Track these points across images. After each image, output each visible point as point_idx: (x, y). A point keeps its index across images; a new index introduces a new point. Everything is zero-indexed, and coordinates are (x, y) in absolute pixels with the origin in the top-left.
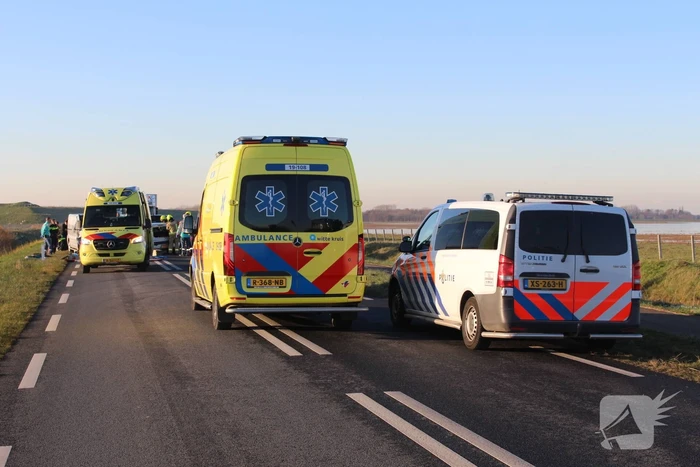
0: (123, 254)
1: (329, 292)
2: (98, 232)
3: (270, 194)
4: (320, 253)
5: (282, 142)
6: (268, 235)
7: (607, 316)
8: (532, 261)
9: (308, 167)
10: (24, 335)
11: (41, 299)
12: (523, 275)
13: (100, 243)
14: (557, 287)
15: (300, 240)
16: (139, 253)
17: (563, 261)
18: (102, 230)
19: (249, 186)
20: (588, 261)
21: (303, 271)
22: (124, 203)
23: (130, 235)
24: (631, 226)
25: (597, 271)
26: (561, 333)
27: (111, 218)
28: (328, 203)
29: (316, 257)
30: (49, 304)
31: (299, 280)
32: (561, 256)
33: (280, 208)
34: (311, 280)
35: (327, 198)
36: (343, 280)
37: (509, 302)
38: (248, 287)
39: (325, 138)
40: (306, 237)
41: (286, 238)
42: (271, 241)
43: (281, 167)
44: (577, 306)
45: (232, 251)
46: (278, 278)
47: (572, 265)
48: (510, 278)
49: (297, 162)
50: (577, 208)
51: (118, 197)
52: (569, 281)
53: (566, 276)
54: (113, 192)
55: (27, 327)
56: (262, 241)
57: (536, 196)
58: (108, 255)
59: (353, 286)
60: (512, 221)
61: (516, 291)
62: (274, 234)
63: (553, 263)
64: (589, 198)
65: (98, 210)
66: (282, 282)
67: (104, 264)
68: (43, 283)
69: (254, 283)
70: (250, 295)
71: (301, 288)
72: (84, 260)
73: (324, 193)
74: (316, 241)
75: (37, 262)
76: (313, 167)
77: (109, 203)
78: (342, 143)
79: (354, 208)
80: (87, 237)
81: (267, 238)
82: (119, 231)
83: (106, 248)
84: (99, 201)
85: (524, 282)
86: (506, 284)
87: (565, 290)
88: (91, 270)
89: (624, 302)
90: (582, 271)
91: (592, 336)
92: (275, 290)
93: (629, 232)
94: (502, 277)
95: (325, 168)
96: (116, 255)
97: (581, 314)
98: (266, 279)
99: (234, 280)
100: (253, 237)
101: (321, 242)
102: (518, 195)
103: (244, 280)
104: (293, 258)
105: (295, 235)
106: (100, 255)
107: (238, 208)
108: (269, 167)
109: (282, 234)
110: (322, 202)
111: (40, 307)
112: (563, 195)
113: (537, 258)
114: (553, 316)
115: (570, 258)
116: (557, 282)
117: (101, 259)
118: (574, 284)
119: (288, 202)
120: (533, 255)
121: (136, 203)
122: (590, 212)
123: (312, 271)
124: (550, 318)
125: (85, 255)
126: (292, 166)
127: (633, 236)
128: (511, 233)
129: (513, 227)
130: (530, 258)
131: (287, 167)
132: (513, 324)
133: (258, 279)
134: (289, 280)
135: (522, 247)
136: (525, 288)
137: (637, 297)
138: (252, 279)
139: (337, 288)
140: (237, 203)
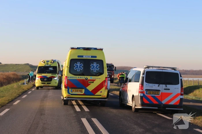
0: (50, 83)
1: (96, 94)
2: (42, 75)
3: (78, 64)
4: (93, 82)
5: (83, 49)
6: (77, 76)
7: (172, 103)
8: (149, 86)
9: (90, 57)
10: (6, 105)
11: (17, 96)
12: (146, 90)
13: (42, 79)
14: (157, 94)
15: (87, 78)
16: (56, 83)
17: (158, 86)
18: (43, 75)
19: (72, 62)
20: (166, 86)
21: (88, 88)
22: (51, 65)
23: (53, 76)
24: (181, 76)
25: (169, 89)
26: (157, 107)
27: (47, 71)
28: (96, 67)
29: (92, 84)
30: (19, 98)
31: (87, 90)
32: (158, 85)
33: (82, 68)
34: (90, 91)
35: (96, 66)
36: (100, 91)
37: (142, 98)
38: (71, 92)
39: (96, 48)
40: (89, 78)
41: (83, 78)
42: (78, 79)
43: (82, 56)
44: (162, 100)
45: (67, 81)
46: (80, 90)
47: (161, 88)
48: (142, 91)
49: (87, 55)
50: (163, 71)
51: (49, 63)
52: (160, 92)
53: (159, 91)
54: (48, 61)
55: (8, 103)
56: (76, 79)
57: (153, 67)
58: (45, 83)
59: (103, 93)
60: (143, 74)
61: (144, 94)
62: (79, 76)
63: (155, 87)
64: (169, 68)
65: (42, 68)
66: (81, 91)
67: (44, 86)
68: (20, 92)
69: (73, 91)
70: (72, 94)
71: (87, 93)
72: (37, 85)
73: (95, 64)
74: (92, 79)
75: (22, 86)
76: (92, 57)
77: (47, 65)
78: (102, 50)
79: (104, 69)
80: (38, 77)
81: (77, 77)
82: (49, 75)
83: (44, 81)
84: (43, 64)
85: (147, 92)
86: (141, 92)
87: (159, 95)
88: (40, 88)
89: (178, 99)
90: (164, 89)
91: (166, 109)
92: (79, 93)
93: (180, 78)
94: (140, 90)
95: (96, 57)
96: (48, 83)
97: (164, 102)
98: (77, 90)
99: (67, 90)
100: (73, 77)
101: (94, 79)
102: (146, 67)
103: (70, 90)
104: (85, 84)
105: (86, 77)
106: (42, 83)
107: (69, 68)
108: (79, 56)
109: (82, 76)
110: (94, 67)
111: (16, 98)
112: (161, 67)
113: (150, 85)
114: (155, 102)
115: (161, 85)
116: (157, 92)
117: (43, 85)
118: (162, 93)
119: (84, 67)
120: (149, 84)
121: (56, 66)
122: (168, 72)
123: (91, 88)
124: (154, 103)
125: (37, 83)
126: (86, 56)
127: (181, 80)
128: (143, 77)
129: (143, 76)
130: (148, 85)
131: (84, 57)
132: (143, 104)
133: (74, 90)
134: (84, 90)
135: (146, 82)
136: (147, 94)
137: (182, 98)
138: (72, 89)
139: (98, 93)
140: (69, 67)
